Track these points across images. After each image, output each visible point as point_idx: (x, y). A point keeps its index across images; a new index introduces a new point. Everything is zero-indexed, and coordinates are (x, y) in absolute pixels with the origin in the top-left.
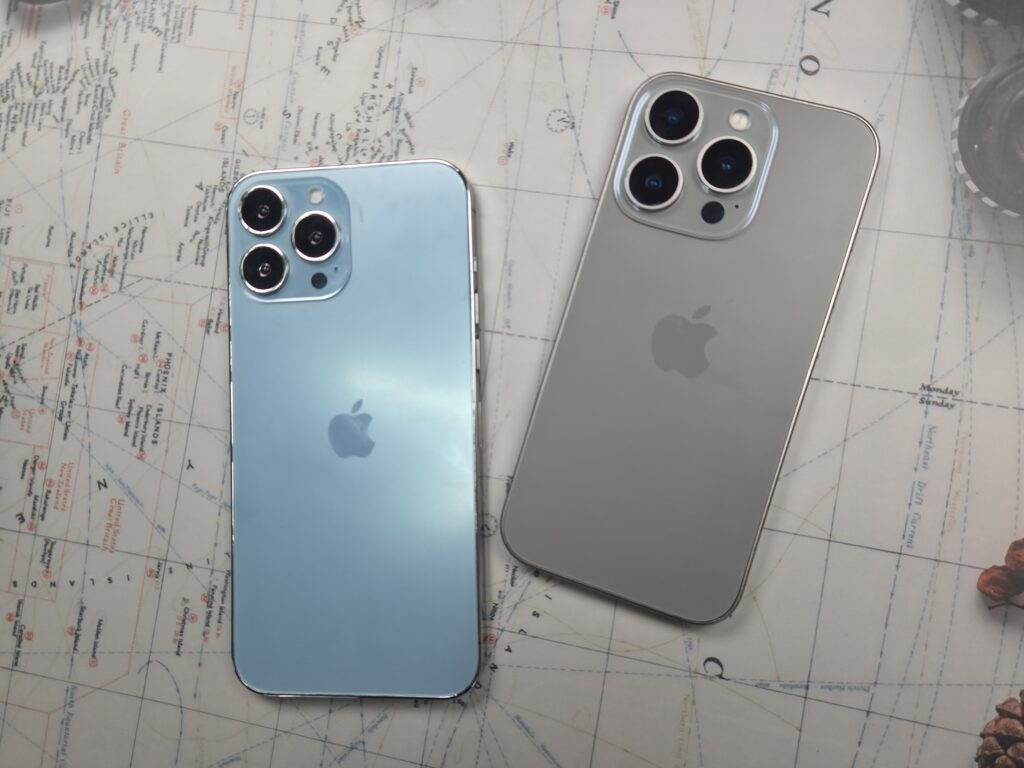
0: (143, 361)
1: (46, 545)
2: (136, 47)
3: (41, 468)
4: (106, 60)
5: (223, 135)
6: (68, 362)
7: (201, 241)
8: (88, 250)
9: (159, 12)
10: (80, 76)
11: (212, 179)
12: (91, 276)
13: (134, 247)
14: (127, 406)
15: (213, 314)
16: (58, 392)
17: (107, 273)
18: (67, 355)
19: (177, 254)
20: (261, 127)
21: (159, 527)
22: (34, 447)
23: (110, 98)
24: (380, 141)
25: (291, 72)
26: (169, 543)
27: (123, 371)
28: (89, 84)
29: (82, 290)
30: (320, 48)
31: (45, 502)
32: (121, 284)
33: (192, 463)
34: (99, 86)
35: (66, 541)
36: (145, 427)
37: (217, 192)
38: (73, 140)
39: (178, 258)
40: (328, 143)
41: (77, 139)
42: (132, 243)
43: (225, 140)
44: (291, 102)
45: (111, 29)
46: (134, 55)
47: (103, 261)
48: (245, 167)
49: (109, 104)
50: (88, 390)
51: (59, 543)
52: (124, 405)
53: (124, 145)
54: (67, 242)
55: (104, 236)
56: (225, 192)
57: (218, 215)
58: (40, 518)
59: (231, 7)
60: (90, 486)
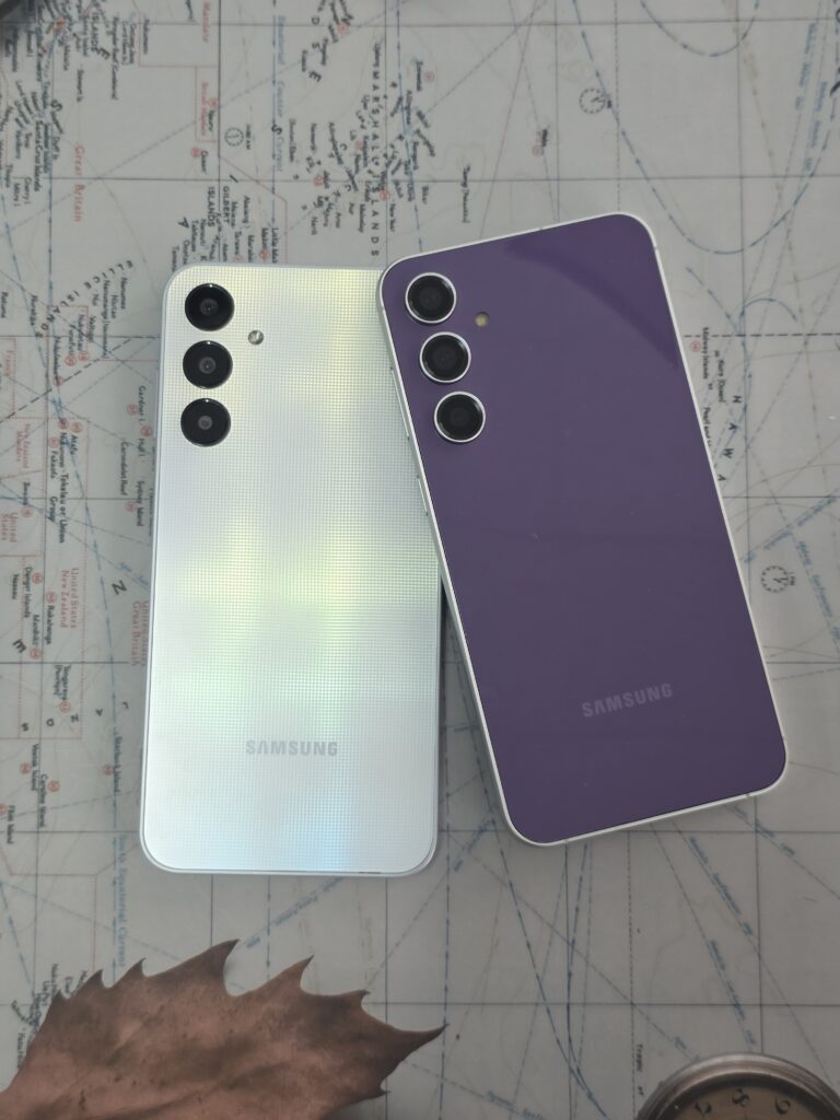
0: (147, 434)
1: (57, 673)
2: (80, 73)
3: (37, 580)
4: (45, 93)
5: (204, 162)
6: (50, 449)
8: (55, 315)
9: (102, 30)
10: (15, 114)
11: (198, 212)
12: (64, 343)
14: (136, 489)
16: (43, 487)
17: (84, 338)
18: (48, 442)
20: (248, 147)
22: (24, 556)
23: (55, 135)
24: (392, 146)
25: (274, 82)
27: (123, 449)
28: (27, 122)
29: (56, 363)
30: (305, 52)
31: (49, 621)
32: (105, 348)
34: (41, 122)
35: (83, 663)
37: (207, 227)
38: (17, 188)
40: (331, 156)
41: (22, 187)
42: (110, 298)
43: (207, 167)
44: (281, 115)
45: (45, 57)
46: (80, 83)
47: (77, 325)
48: (236, 194)
49: (56, 142)
50: (82, 479)
51: (73, 666)
52: (131, 489)
53: (82, 187)
54: (27, 309)
55: (74, 295)
56: (217, 226)
57: (212, 253)
58: (45, 642)
59: (191, 17)
60: (103, 589)
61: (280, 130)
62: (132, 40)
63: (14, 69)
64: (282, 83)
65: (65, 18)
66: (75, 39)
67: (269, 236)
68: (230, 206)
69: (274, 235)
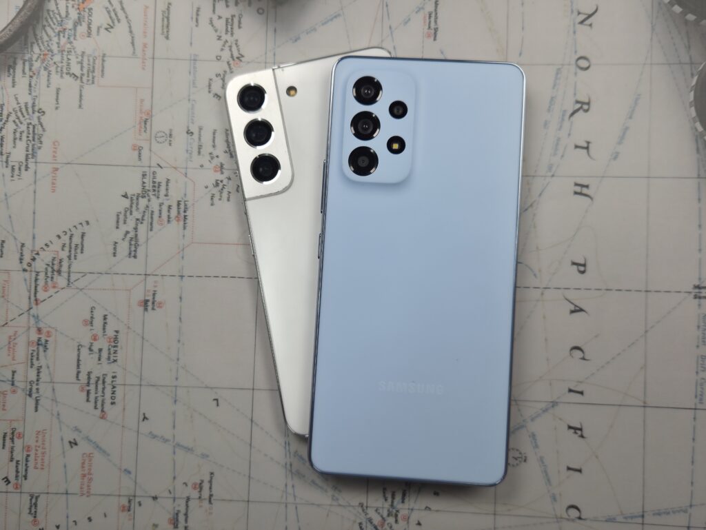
0: (95, 339)
1: (31, 500)
2: (58, 90)
3: (19, 437)
4: (34, 103)
5: (140, 154)
6: (30, 348)
7: (131, 240)
8: (36, 256)
9: (72, 57)
10: (11, 119)
11: (136, 189)
12: (42, 276)
13: (76, 249)
14: (87, 377)
15: (148, 296)
16: (25, 374)
17: (55, 273)
18: (29, 343)
19: (112, 251)
20: (170, 144)
21: (125, 470)
22: (11, 421)
23: (41, 132)
25: (189, 100)
26: (136, 483)
27: (79, 350)
28: (21, 123)
29: (36, 287)
30: (211, 80)
31: (26, 465)
32: (69, 280)
33: (146, 416)
34: (31, 123)
35: (48, 493)
36: (103, 392)
37: (140, 199)
38: (13, 169)
39: (115, 254)
40: (226, 152)
41: (16, 168)
42: (73, 246)
43: (142, 158)
44: (193, 123)
45: (35, 77)
46: (57, 97)
47: (50, 264)
48: (161, 178)
49: (40, 137)
50: (51, 369)
51: (42, 496)
52: (83, 377)
53: (57, 169)
54: (18, 252)
55: (49, 244)
56: (147, 198)
57: (143, 216)
58: (23, 478)
59: (134, 53)
60: (63, 445)
61: (192, 133)
62: (94, 67)
63: (13, 86)
64: (194, 100)
65: (48, 51)
66: (55, 66)
67: (182, 206)
68: (156, 185)
69: (186, 205)
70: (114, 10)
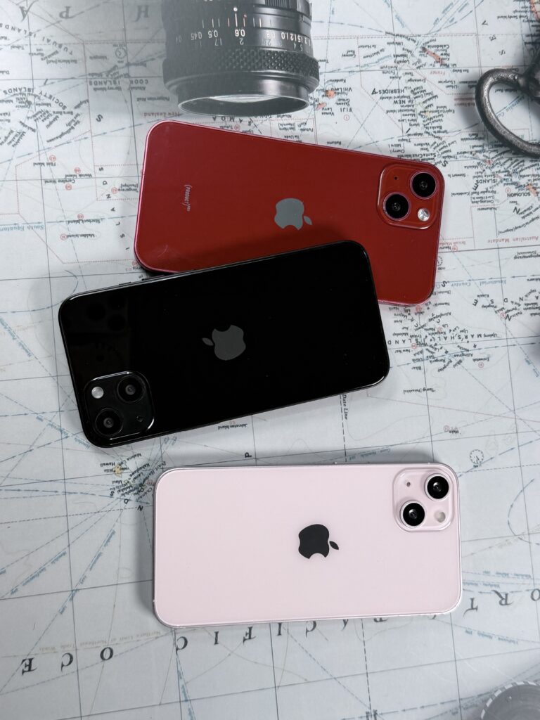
2: (464, 175)
4: (451, 157)
10: (437, 140)
24: (441, 348)
25: (470, 280)
28: (434, 149)
30: (488, 296)
38: (398, 145)
40: (433, 315)
46: (459, 175)
61: (444, 286)
62: (485, 202)
63: (462, 139)
65: (493, 164)
66: (482, 171)
70: (531, 213)
